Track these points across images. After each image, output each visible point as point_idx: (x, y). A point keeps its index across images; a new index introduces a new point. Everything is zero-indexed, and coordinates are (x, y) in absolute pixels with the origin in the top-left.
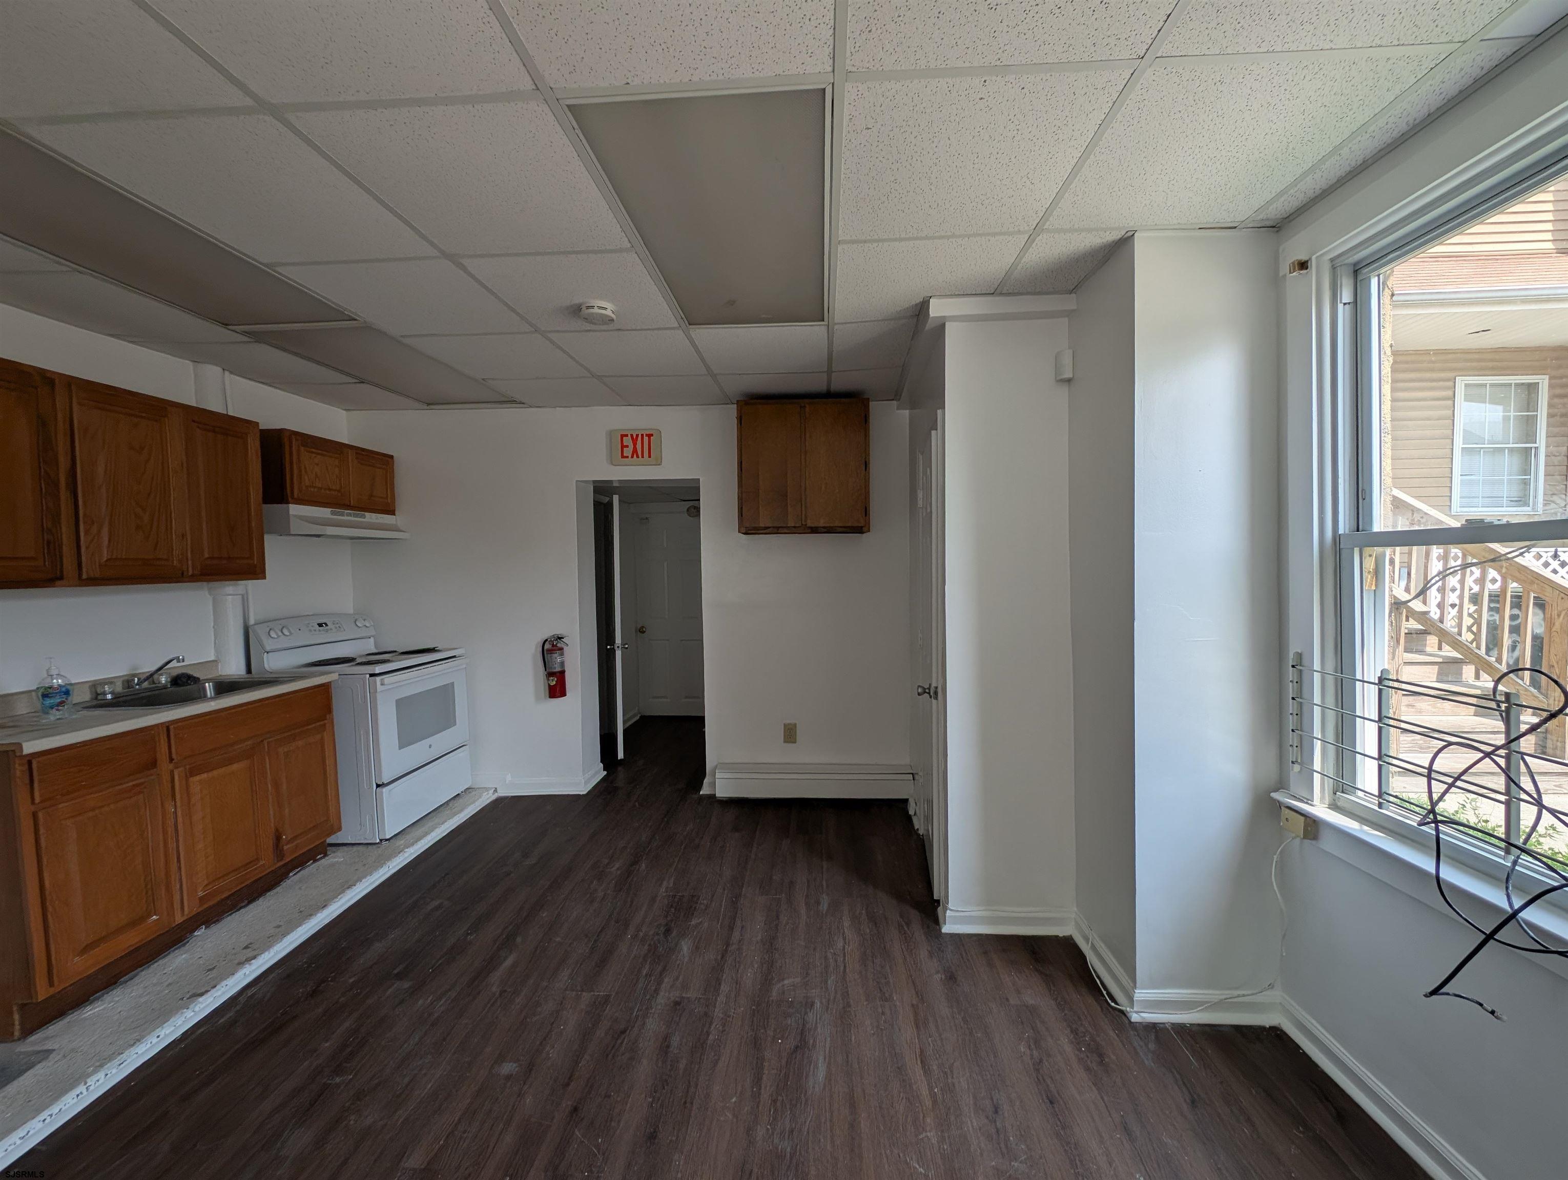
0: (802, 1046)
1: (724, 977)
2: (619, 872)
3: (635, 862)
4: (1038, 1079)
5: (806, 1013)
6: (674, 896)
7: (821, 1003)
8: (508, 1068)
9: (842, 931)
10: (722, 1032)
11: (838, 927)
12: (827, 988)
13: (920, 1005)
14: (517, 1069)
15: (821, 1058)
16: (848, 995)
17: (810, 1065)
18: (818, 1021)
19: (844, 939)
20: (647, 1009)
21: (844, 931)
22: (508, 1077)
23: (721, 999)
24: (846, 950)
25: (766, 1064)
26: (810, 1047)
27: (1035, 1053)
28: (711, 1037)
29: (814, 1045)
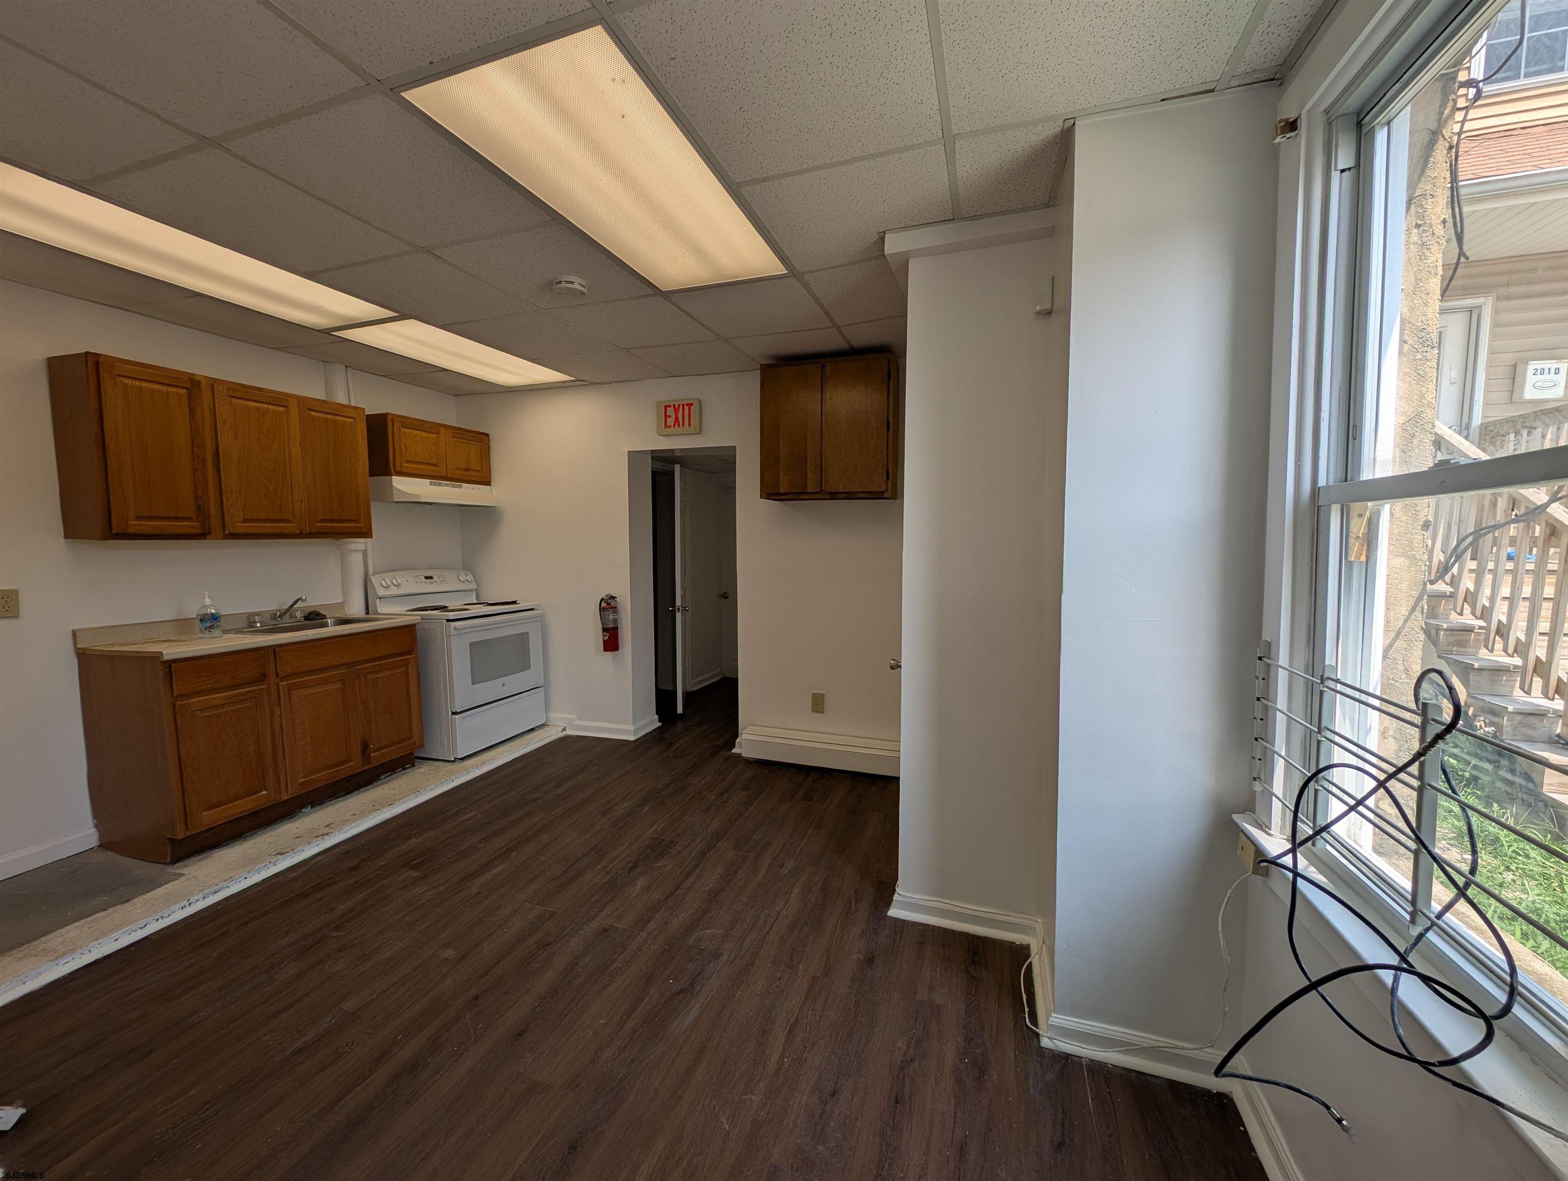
0: (687, 991)
1: (657, 916)
2: (624, 811)
3: (642, 805)
4: (898, 1078)
5: (710, 962)
6: (657, 839)
7: (729, 956)
8: (449, 953)
9: (788, 896)
10: (628, 962)
11: (786, 892)
12: (741, 945)
13: (821, 978)
14: (454, 956)
15: (698, 1005)
16: (758, 955)
17: (685, 1009)
18: (717, 971)
19: (786, 903)
20: (578, 930)
21: (790, 897)
22: (446, 960)
23: (644, 934)
24: (781, 914)
25: (647, 999)
26: (695, 993)
27: (911, 1051)
28: (615, 965)
29: (698, 993)
